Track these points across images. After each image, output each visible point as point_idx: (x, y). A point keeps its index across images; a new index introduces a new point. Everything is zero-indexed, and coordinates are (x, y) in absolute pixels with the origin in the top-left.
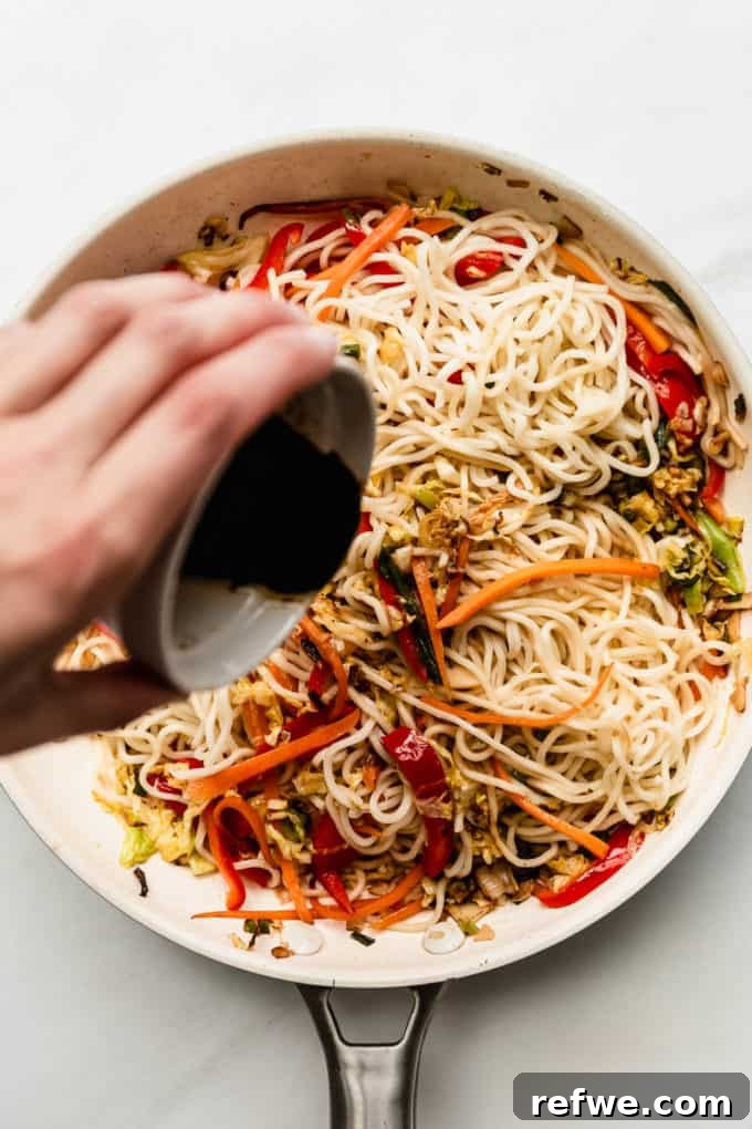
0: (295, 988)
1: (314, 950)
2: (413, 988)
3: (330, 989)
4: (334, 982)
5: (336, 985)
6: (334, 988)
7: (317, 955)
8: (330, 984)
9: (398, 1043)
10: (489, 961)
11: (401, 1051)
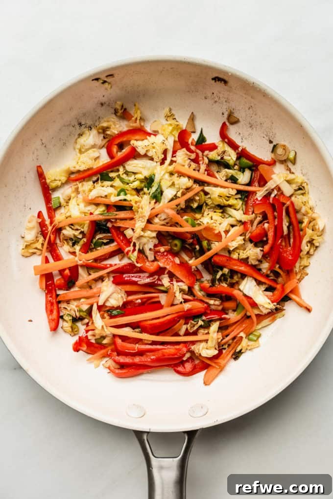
0: (133, 433)
2: (185, 432)
3: (148, 433)
5: (151, 431)
8: (148, 431)
9: (178, 457)
10: (219, 420)
11: (179, 460)
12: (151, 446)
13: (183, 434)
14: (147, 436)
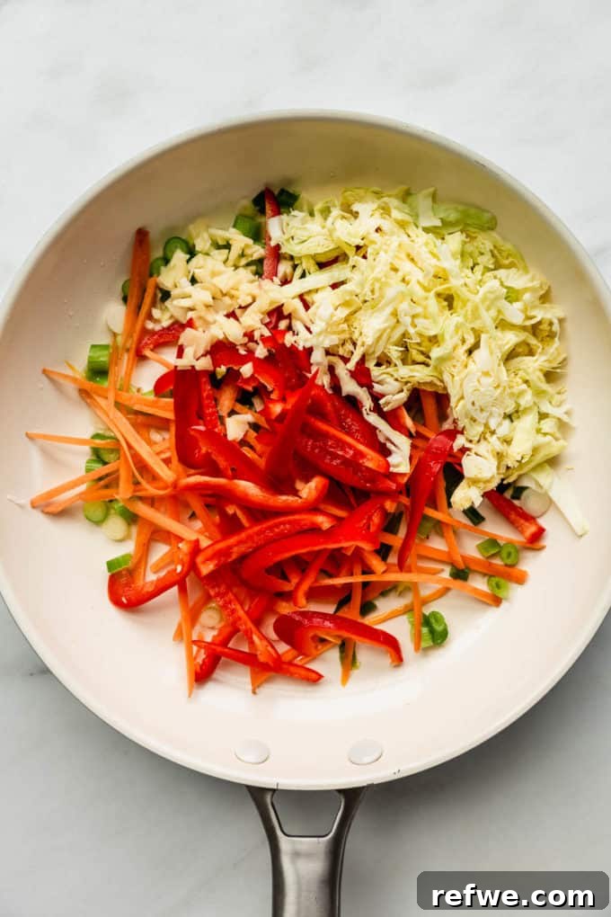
0: (245, 790)
1: (260, 760)
2: (340, 791)
3: (274, 791)
4: (277, 785)
5: (280, 788)
6: (277, 790)
7: (262, 765)
8: (275, 787)
9: (327, 835)
10: (401, 769)
11: (329, 841)
12: (280, 817)
13: (337, 794)
14: (272, 796)
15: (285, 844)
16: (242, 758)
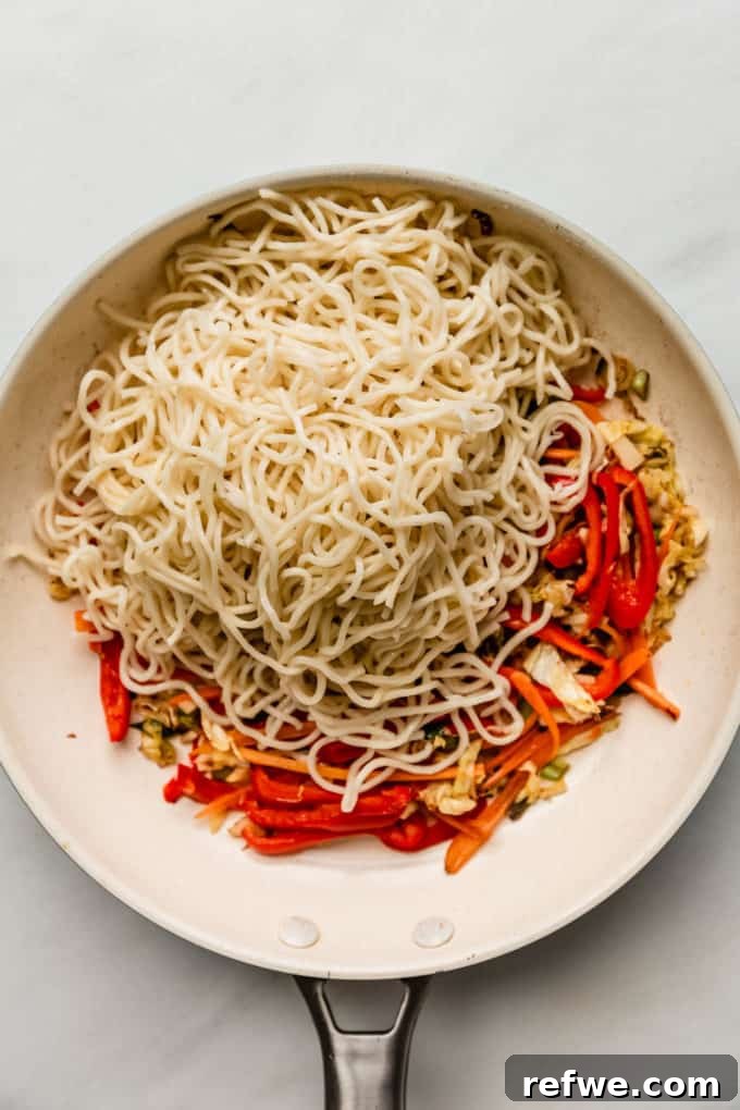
0: (293, 980)
1: (309, 943)
2: (405, 980)
3: (324, 981)
4: (329, 974)
5: (332, 977)
6: (329, 980)
8: (326, 976)
9: (389, 1031)
10: (477, 955)
11: (390, 1040)
14: (323, 987)
15: (340, 1043)
16: (288, 941)
